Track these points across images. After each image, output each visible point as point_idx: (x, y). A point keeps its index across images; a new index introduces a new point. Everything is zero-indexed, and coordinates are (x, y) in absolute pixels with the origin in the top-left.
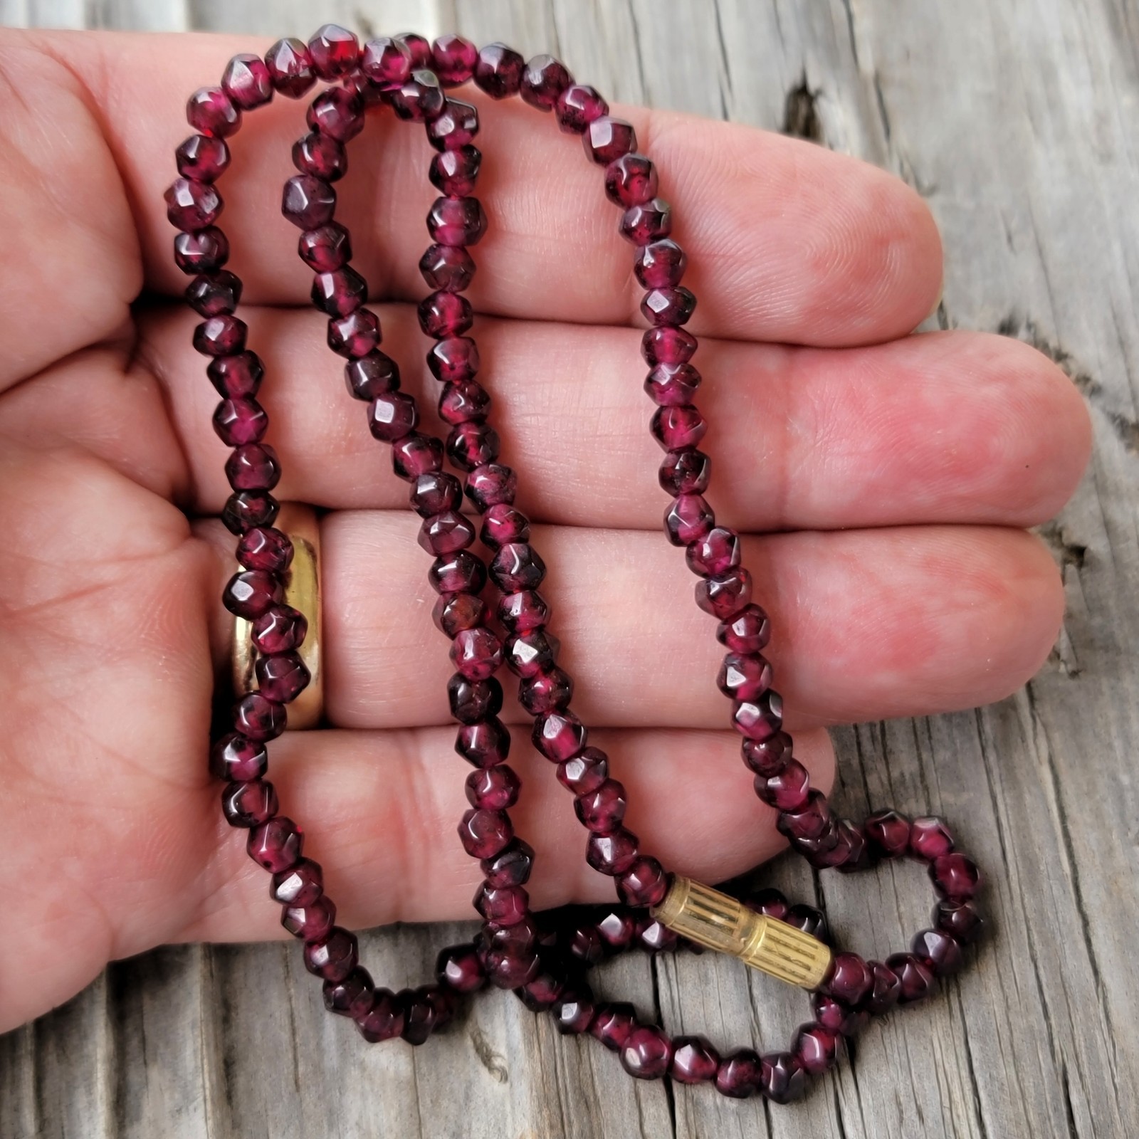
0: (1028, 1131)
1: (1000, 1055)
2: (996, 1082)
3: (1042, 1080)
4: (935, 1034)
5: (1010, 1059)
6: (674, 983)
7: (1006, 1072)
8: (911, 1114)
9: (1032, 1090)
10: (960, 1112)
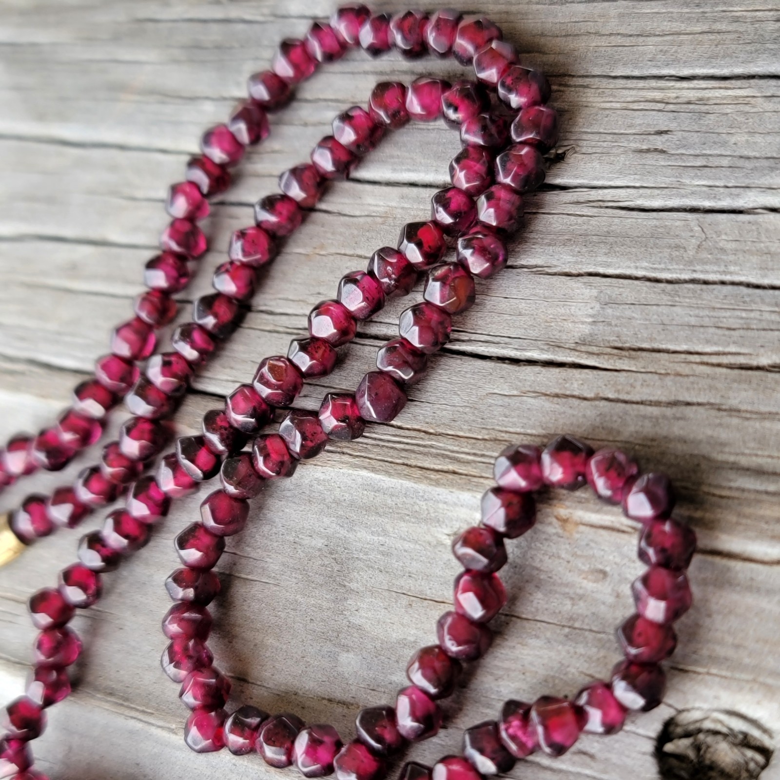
0: (709, 34)
1: (635, 49)
2: (658, 56)
3: (669, 13)
4: (598, 105)
5: (641, 39)
6: (474, 337)
7: (650, 46)
8: (659, 142)
9: (674, 25)
10: (675, 95)
